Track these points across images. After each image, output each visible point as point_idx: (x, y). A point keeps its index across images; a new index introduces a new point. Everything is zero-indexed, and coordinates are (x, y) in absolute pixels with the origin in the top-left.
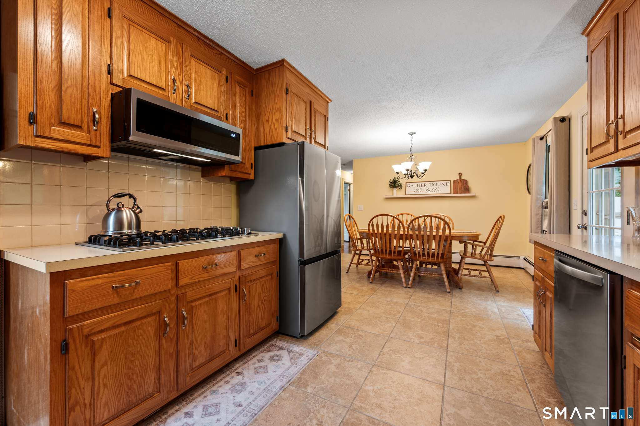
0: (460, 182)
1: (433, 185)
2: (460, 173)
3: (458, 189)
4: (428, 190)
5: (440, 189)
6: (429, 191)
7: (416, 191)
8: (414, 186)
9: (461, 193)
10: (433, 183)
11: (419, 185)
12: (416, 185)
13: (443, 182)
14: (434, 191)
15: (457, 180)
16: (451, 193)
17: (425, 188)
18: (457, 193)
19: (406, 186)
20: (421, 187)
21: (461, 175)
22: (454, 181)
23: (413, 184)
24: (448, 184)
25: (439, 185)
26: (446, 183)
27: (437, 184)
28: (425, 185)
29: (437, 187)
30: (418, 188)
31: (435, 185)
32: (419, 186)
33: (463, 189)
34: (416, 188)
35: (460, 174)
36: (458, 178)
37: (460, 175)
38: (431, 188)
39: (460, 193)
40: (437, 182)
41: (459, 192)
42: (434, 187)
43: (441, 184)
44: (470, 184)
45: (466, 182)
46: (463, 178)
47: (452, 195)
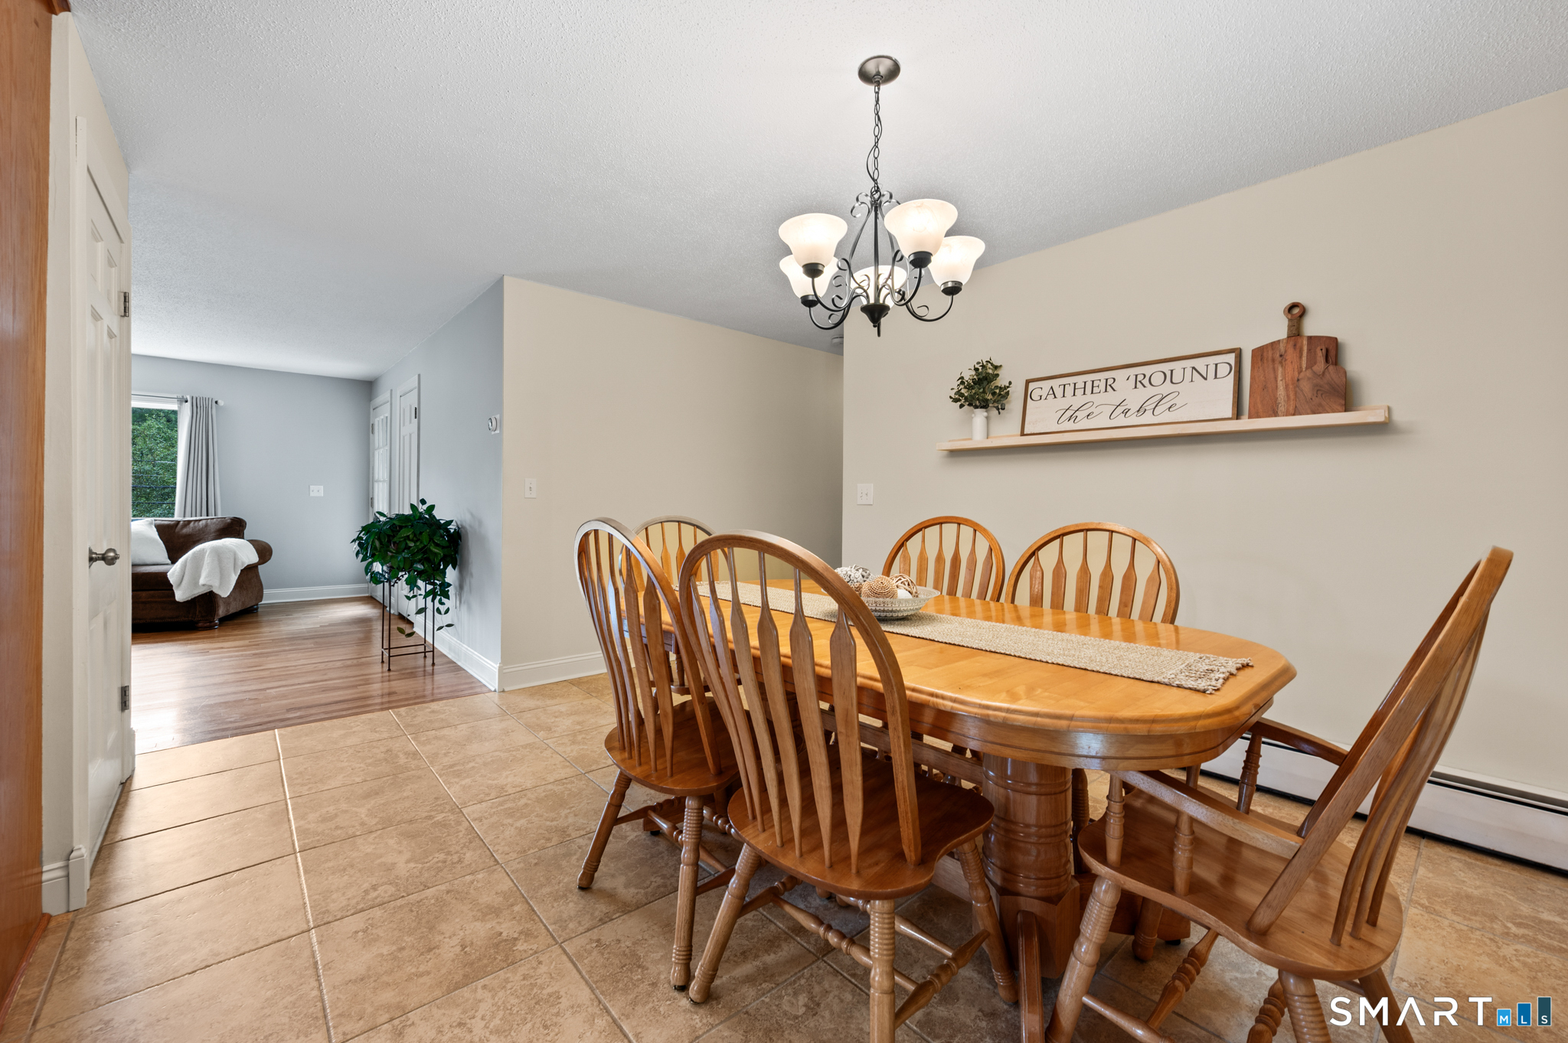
0: (1291, 355)
1: (1146, 382)
2: (1293, 306)
3: (1281, 392)
4: (1120, 409)
5: (1179, 401)
6: (1125, 412)
7: (1069, 413)
8: (1059, 392)
9: (1296, 412)
10: (1148, 370)
11: (1080, 385)
12: (1069, 390)
13: (1199, 363)
14: (1149, 413)
15: (1273, 345)
16: (1238, 414)
17: (1113, 398)
18: (1275, 413)
19: (1027, 395)
20: (1089, 397)
21: (1304, 312)
22: (1259, 354)
23: (1055, 383)
24: (1223, 370)
25: (1177, 378)
26: (1212, 369)
27: (1168, 377)
28: (1109, 386)
29: (1168, 387)
30: (1079, 400)
31: (1158, 379)
32: (1079, 392)
33: (1306, 387)
34: (1069, 400)
35: (1296, 311)
36: (1279, 330)
37: (1296, 313)
38: (1136, 398)
39: (1287, 414)
40: (1166, 367)
41: (1282, 409)
42: (1150, 391)
43: (1189, 371)
44: (1355, 363)
45: (1331, 350)
46: (1312, 327)
47: (1246, 424)
